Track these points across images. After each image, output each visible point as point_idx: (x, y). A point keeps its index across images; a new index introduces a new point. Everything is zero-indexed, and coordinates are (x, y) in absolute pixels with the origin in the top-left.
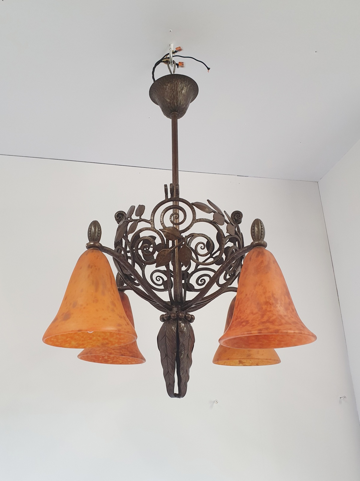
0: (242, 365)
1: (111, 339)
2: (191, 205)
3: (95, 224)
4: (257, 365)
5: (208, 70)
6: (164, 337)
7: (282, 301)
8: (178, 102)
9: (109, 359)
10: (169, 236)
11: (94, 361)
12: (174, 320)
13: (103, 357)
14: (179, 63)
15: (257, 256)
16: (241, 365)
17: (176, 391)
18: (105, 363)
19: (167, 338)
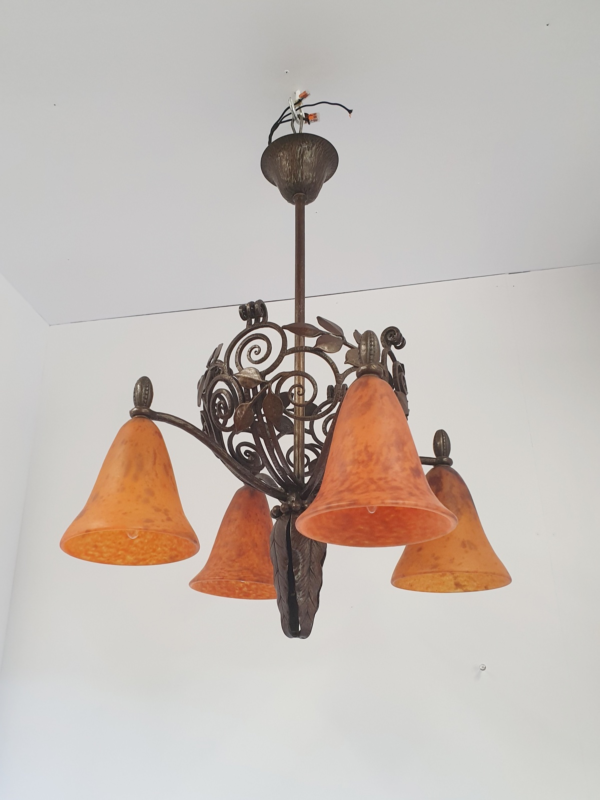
0: (461, 590)
2: (280, 330)
5: (350, 114)
9: (251, 592)
10: (246, 382)
18: (246, 597)
19: (276, 544)
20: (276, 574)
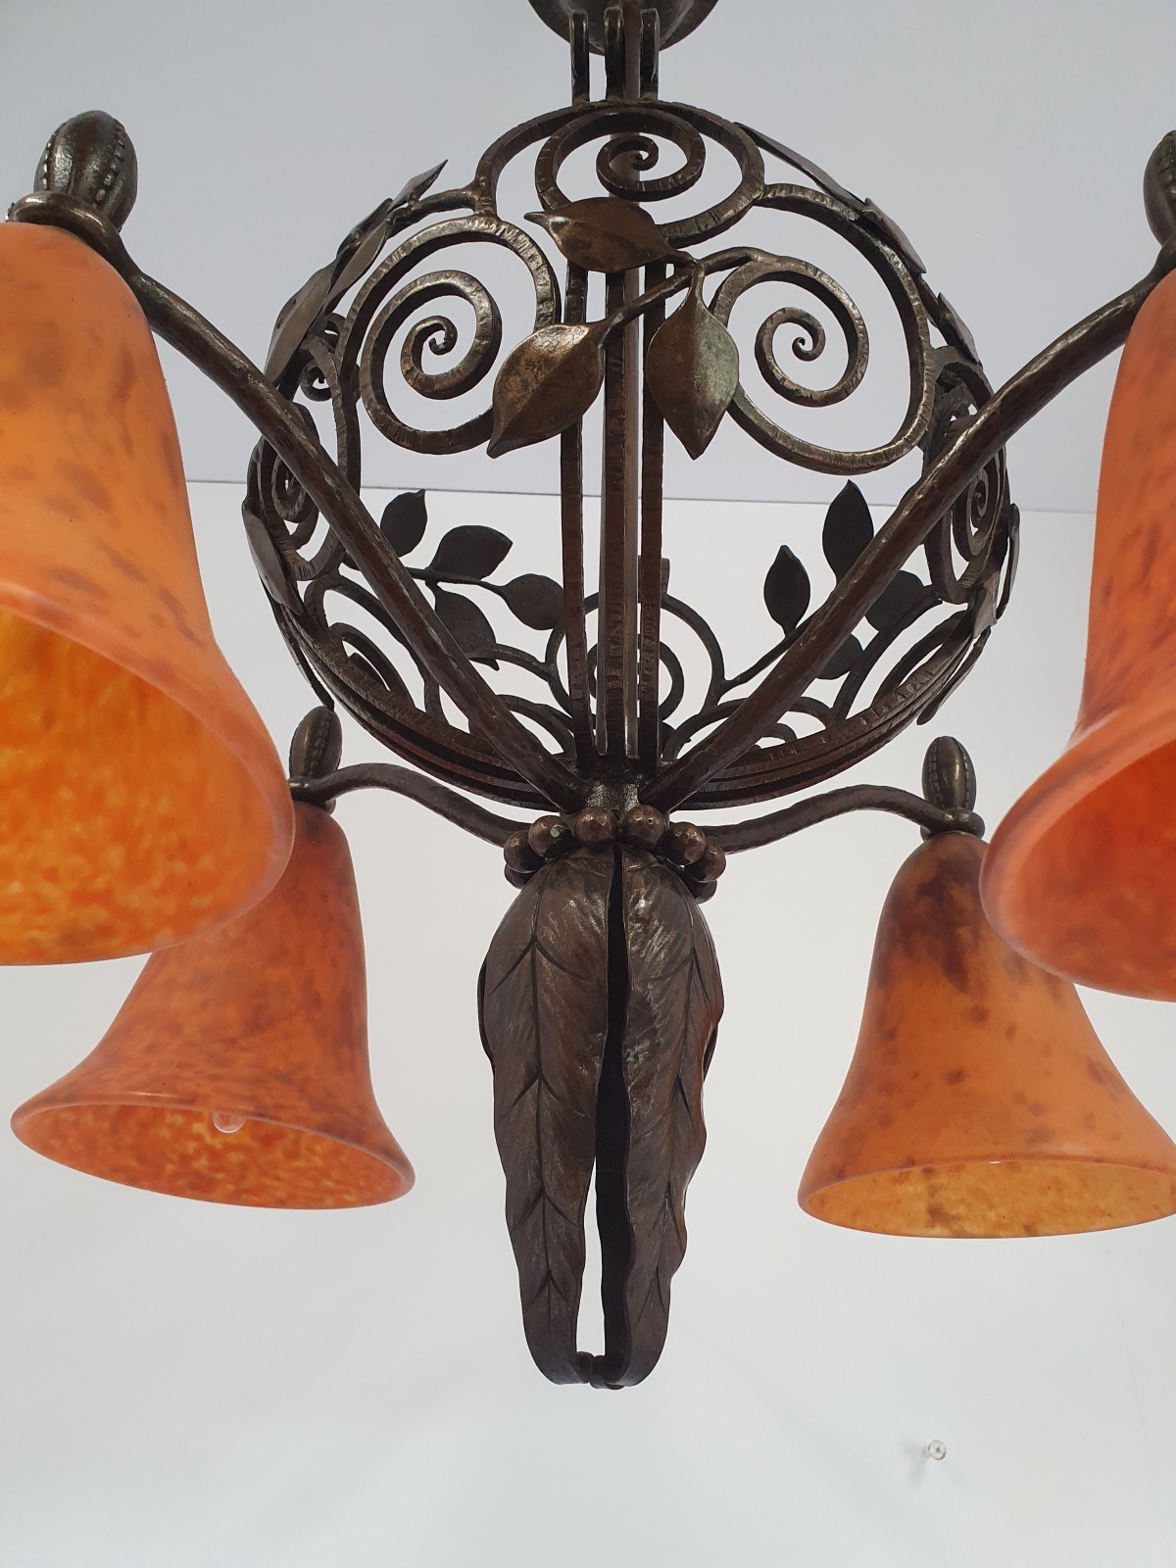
0: (946, 1231)
1: (136, 899)
4: (1030, 1231)
10: (589, 245)
11: (133, 1180)
12: (597, 848)
13: (185, 1160)
16: (938, 1230)
19: (545, 961)
20: (523, 1093)
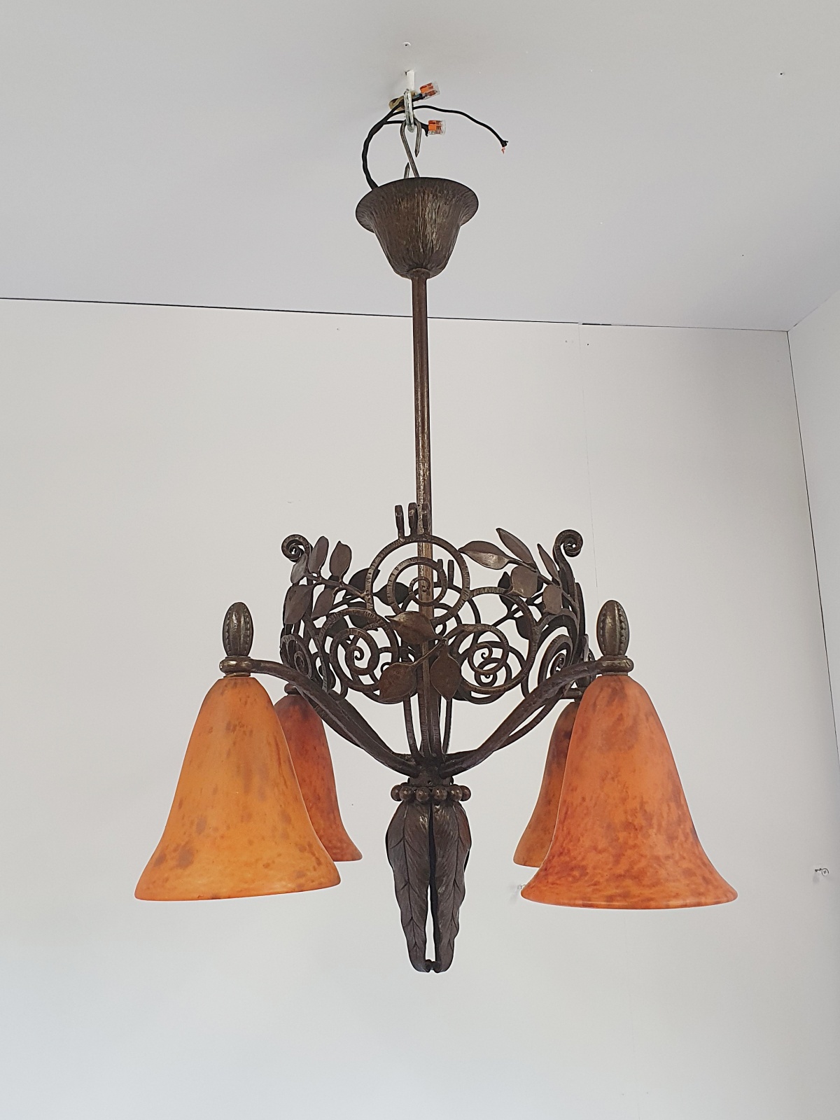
3: (239, 610)
5: (503, 146)
6: (402, 842)
7: (663, 817)
8: (427, 245)
10: (408, 634)
12: (423, 803)
14: (431, 122)
15: (610, 703)
17: (430, 955)
19: (408, 846)
20: (404, 887)
